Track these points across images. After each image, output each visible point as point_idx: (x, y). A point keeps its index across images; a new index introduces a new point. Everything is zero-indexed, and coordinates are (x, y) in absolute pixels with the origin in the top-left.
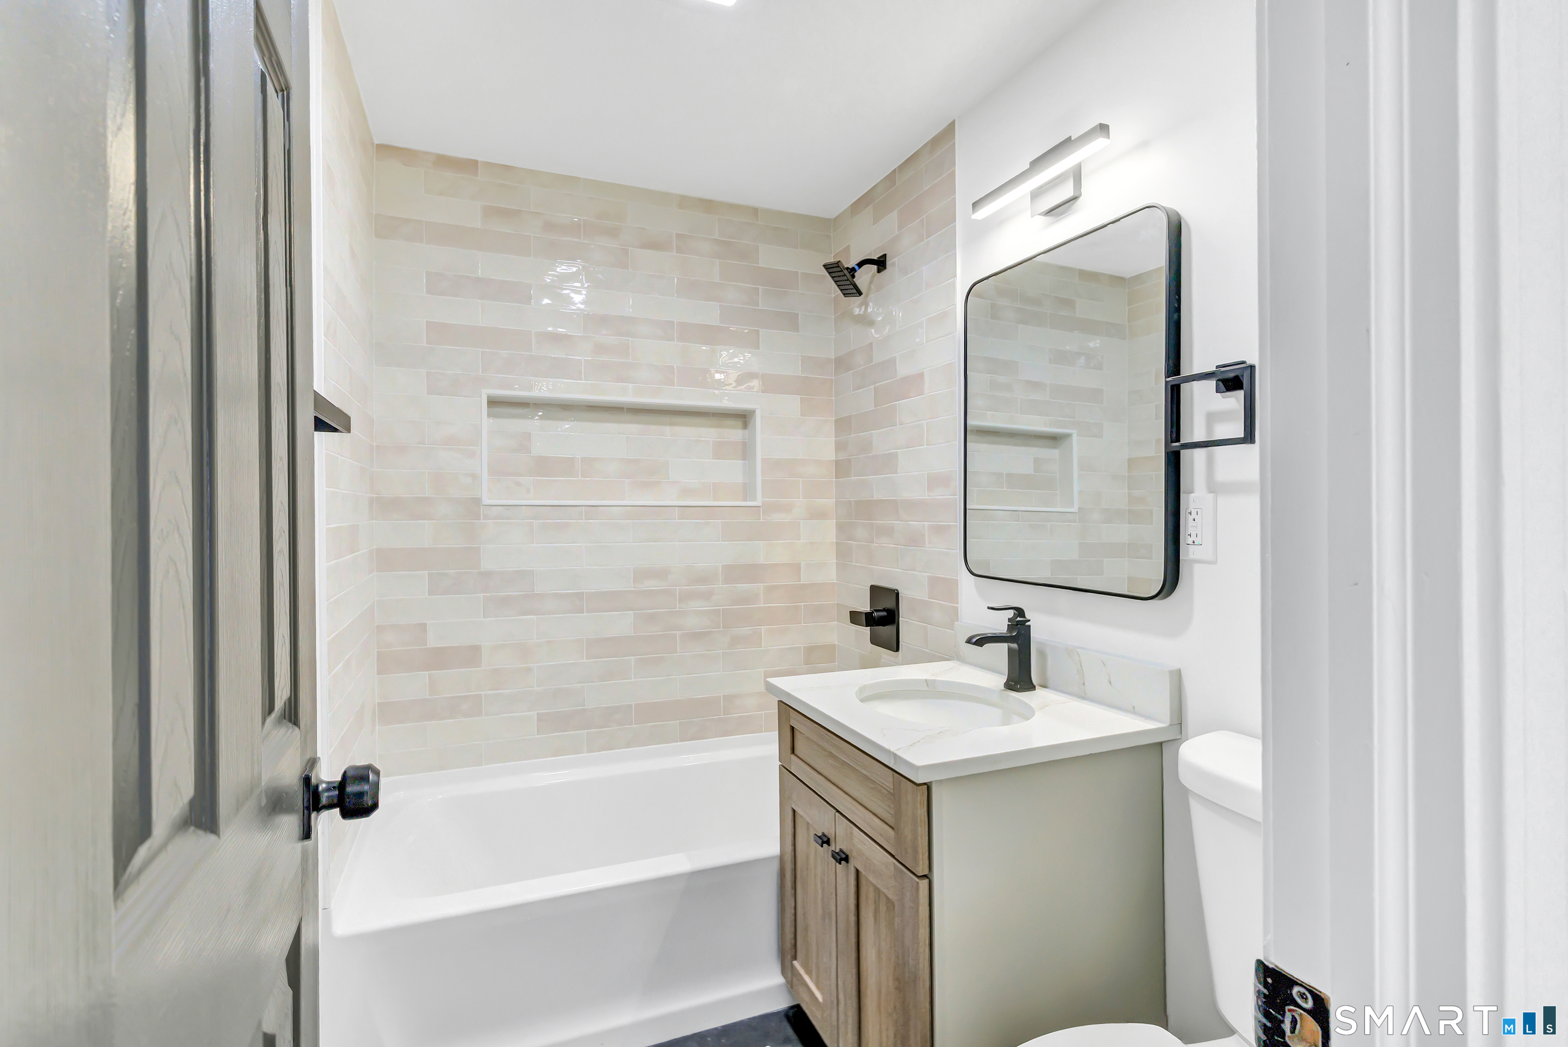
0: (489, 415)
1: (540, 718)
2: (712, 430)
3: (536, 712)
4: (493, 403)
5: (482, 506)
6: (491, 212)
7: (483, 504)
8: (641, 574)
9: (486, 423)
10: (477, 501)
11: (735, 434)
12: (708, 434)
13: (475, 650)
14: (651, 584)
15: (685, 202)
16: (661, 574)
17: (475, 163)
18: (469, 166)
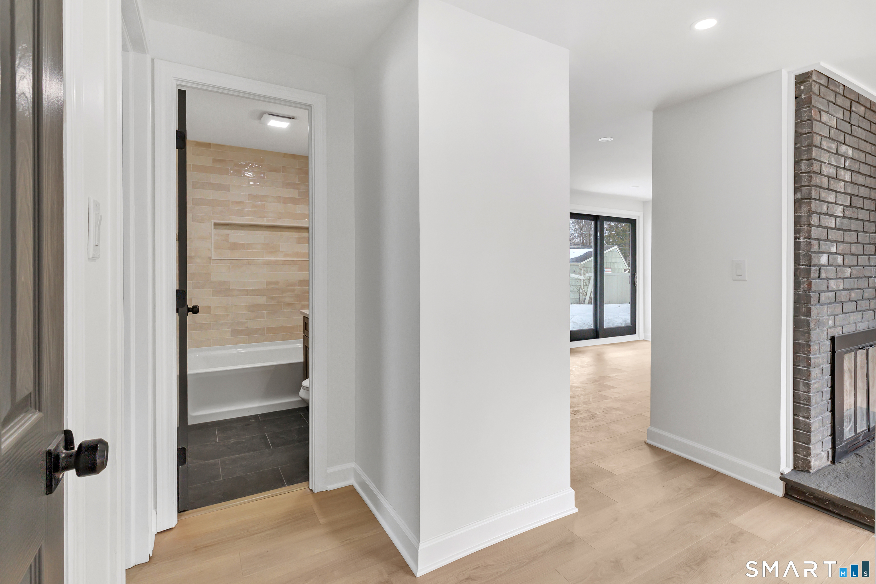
0: (214, 228)
1: (232, 331)
2: (296, 233)
3: (230, 329)
4: (216, 224)
5: (211, 260)
6: (215, 161)
7: (212, 259)
8: (268, 283)
9: (213, 231)
10: (210, 258)
11: (305, 235)
12: (295, 235)
13: (209, 307)
14: (272, 287)
15: (286, 155)
16: (277, 283)
17: (210, 144)
18: (207, 145)
